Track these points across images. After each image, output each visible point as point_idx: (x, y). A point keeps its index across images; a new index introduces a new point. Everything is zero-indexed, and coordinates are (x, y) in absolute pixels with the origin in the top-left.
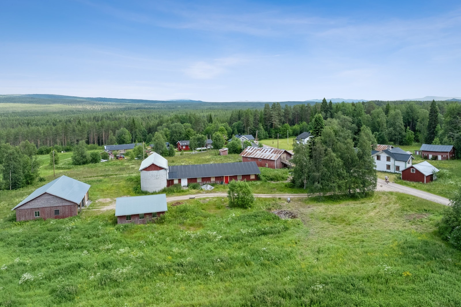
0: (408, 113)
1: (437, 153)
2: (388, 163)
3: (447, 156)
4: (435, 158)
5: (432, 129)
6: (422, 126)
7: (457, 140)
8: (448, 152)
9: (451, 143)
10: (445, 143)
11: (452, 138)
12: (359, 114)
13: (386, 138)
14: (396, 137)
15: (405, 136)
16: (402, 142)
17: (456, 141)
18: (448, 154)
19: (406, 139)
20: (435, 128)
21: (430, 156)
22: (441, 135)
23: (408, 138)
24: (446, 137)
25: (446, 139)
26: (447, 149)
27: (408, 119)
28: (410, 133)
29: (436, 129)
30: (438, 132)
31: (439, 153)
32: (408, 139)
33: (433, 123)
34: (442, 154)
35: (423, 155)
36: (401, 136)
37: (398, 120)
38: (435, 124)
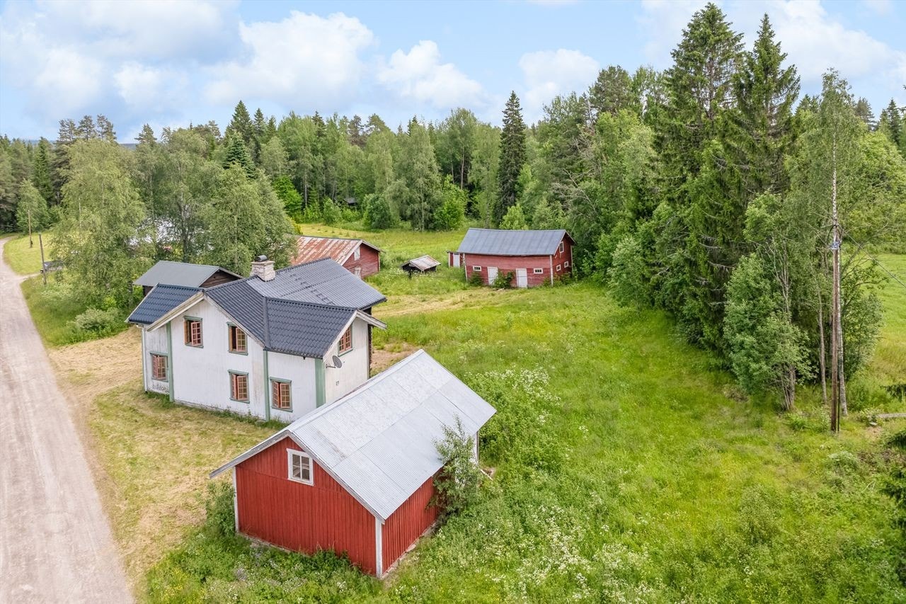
0: (453, 137)
1: (514, 262)
2: (239, 363)
3: (547, 271)
4: (508, 281)
5: (510, 178)
6: (485, 171)
7: (576, 208)
8: (549, 256)
9: (560, 219)
10: (542, 219)
11: (562, 201)
12: (332, 147)
13: (393, 212)
14: (416, 206)
15: (440, 204)
16: (431, 220)
17: (574, 212)
18: (550, 263)
19: (441, 212)
20: (515, 175)
21: (493, 273)
22: (531, 194)
23: (448, 209)
24: (545, 201)
25: (542, 207)
26: (545, 244)
27: (453, 156)
28: (454, 196)
29: (520, 179)
30: (525, 186)
31: (520, 262)
32: (449, 213)
33: (513, 161)
34: (531, 263)
35: (470, 268)
36: (429, 203)
37: (421, 156)
38: (517, 162)
